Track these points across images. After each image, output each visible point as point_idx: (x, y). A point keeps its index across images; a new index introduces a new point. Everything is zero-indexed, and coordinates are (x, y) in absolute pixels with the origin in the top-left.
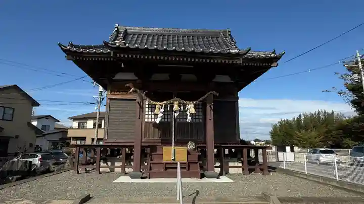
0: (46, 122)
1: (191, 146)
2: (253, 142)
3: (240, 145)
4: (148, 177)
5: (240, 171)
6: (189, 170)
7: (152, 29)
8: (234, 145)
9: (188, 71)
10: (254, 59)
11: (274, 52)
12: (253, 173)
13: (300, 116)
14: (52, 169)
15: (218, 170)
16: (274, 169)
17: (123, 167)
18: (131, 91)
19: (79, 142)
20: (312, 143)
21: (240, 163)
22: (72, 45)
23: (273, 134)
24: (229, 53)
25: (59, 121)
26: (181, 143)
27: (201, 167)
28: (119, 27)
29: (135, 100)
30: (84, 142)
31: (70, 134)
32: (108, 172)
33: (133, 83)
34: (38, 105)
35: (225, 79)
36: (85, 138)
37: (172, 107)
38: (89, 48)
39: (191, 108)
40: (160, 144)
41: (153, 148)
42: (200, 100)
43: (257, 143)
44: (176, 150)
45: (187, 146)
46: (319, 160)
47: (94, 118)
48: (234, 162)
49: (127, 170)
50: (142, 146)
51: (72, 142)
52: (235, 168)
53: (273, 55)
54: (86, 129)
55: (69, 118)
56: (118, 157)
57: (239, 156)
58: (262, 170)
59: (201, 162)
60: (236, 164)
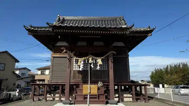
0: (24, 71)
1: (100, 84)
2: (140, 82)
3: (131, 84)
4: (74, 103)
5: (131, 99)
6: (99, 99)
7: (78, 17)
8: (127, 84)
9: (98, 40)
10: (137, 32)
11: (149, 27)
12: (139, 101)
13: (168, 66)
14: (22, 98)
15: (117, 99)
16: (152, 98)
17: (60, 97)
18: (64, 51)
19: (41, 83)
20: (175, 83)
21: (130, 94)
22: (31, 27)
23: (152, 77)
24: (121, 27)
25: (31, 71)
26: (94, 82)
27: (106, 97)
28: (60, 17)
29: (66, 57)
30: (44, 82)
31: (37, 78)
32: (51, 100)
33: (65, 47)
34: (18, 62)
35: (121, 44)
36: (45, 80)
37: (88, 61)
38: (41, 28)
39: (100, 61)
40: (82, 83)
41: (77, 86)
42: (105, 56)
43: (142, 82)
44: (91, 87)
45: (98, 84)
46: (180, 93)
47: (49, 69)
48: (127, 94)
49: (62, 99)
50: (70, 85)
51: (38, 83)
52: (128, 98)
53: (148, 29)
54: (45, 75)
55: (36, 69)
56: (57, 91)
57: (130, 90)
58: (144, 99)
59: (106, 94)
60: (129, 95)
